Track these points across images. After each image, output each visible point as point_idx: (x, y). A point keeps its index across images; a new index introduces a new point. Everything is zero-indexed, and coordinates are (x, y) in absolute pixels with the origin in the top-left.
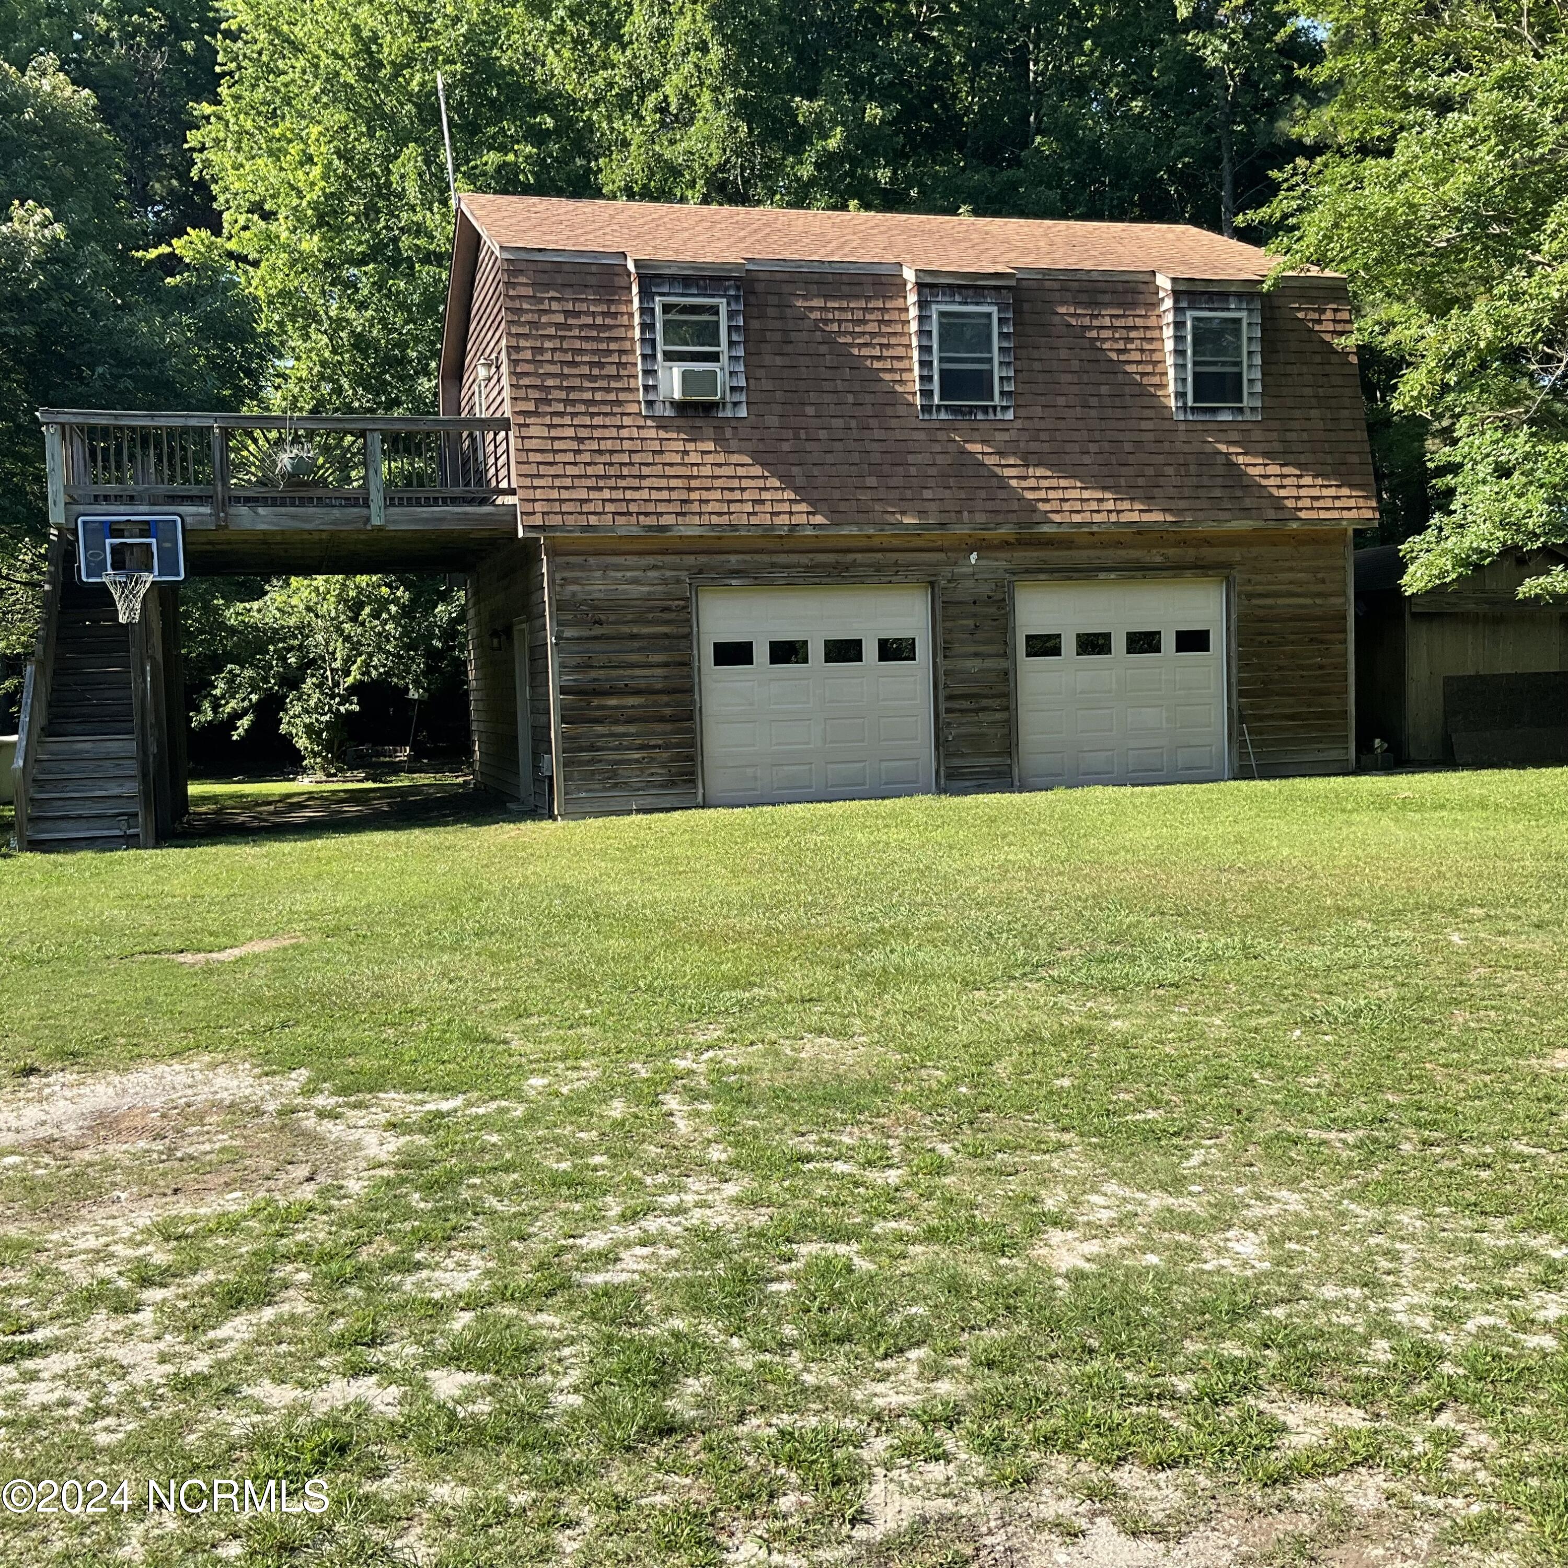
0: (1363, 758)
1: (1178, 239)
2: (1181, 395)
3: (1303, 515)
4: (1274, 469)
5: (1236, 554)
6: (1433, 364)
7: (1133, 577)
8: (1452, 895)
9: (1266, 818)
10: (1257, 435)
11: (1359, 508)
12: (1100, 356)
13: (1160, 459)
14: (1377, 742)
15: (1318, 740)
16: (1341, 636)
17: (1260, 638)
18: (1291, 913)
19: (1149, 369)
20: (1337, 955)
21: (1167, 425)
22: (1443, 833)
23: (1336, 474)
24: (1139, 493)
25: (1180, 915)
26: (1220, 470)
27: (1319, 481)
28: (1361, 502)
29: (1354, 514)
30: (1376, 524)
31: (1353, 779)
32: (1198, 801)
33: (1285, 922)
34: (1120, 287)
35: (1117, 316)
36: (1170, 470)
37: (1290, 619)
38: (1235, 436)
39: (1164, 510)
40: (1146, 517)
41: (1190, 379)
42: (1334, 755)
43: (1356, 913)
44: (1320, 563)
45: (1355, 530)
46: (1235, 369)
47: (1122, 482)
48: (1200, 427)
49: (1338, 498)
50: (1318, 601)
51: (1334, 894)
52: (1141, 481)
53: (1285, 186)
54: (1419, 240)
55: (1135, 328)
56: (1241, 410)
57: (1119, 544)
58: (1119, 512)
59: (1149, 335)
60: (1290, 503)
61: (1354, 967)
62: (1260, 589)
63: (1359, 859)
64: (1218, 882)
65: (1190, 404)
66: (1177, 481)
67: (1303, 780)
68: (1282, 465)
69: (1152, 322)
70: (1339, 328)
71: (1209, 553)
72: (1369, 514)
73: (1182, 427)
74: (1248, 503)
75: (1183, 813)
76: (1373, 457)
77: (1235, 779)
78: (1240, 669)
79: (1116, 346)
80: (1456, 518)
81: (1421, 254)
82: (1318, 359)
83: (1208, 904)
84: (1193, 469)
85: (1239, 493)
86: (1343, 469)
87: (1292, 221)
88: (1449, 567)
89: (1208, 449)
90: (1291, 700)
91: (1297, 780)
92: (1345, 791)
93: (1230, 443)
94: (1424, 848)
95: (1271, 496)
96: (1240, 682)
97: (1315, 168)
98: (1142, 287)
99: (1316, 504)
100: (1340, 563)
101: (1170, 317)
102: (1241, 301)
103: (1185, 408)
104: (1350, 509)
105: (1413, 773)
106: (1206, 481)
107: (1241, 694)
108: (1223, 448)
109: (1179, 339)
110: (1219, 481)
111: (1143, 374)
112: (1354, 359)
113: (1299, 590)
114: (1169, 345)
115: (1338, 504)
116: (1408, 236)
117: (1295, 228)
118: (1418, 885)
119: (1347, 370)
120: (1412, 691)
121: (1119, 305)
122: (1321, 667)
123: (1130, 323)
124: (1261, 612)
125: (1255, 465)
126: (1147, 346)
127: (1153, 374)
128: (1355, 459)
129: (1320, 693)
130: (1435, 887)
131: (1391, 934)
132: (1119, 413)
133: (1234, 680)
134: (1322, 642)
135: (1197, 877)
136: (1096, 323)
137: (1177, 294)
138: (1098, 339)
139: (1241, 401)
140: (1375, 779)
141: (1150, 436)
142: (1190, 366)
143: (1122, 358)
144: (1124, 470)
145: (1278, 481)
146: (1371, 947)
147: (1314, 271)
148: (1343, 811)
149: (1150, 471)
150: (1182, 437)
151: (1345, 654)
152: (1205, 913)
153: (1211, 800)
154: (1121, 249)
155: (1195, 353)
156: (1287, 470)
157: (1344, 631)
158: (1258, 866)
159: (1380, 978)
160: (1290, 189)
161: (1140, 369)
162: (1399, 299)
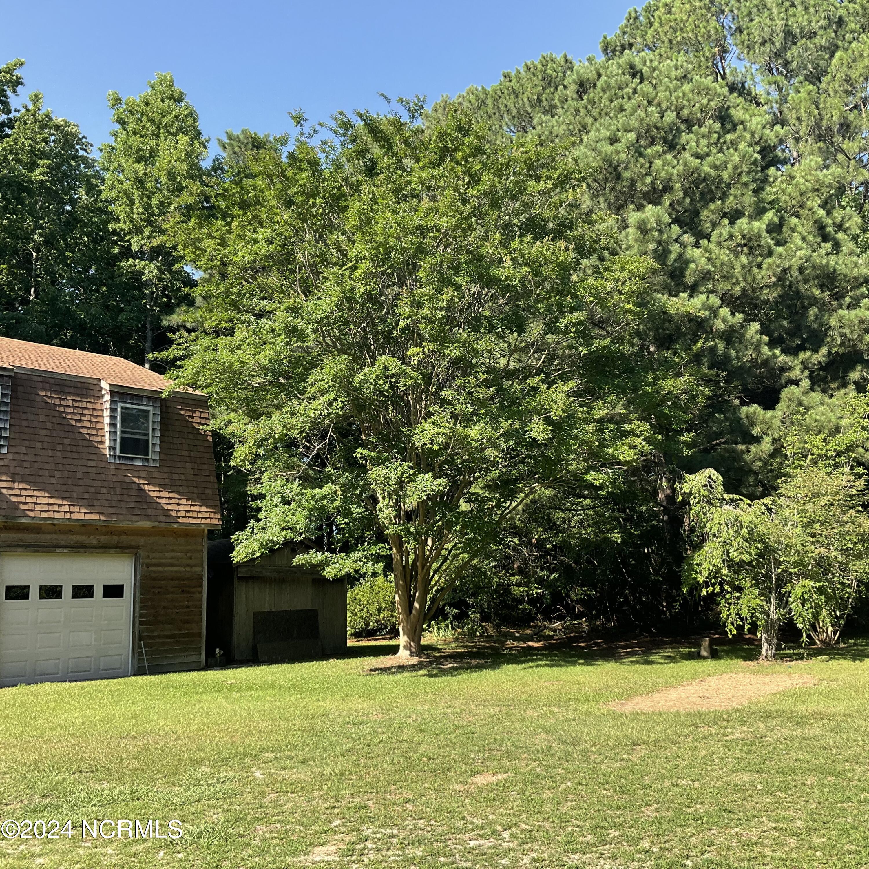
0: (209, 660)
1: (115, 364)
2: (113, 448)
3: (180, 520)
4: (165, 494)
5: (141, 541)
6: (252, 443)
7: (78, 552)
8: (256, 746)
9: (151, 700)
10: (156, 475)
11: (211, 518)
12: (64, 422)
13: (99, 484)
14: (217, 650)
15: (185, 650)
16: (200, 589)
17: (153, 590)
18: (162, 765)
19: (94, 432)
20: (189, 793)
21: (103, 465)
22: (251, 705)
23: (199, 498)
24: (85, 502)
25: (92, 772)
26: (134, 492)
27: (190, 502)
28: (212, 515)
29: (208, 521)
30: (220, 527)
31: (203, 673)
32: (111, 690)
33: (159, 771)
34: (79, 385)
35: (76, 401)
36: (104, 491)
37: (172, 579)
38: (143, 474)
39: (100, 513)
40: (88, 517)
41: (118, 440)
42: (194, 658)
43: (200, 762)
44: (189, 547)
45: (209, 530)
46: (146, 438)
47: (75, 495)
48: (123, 467)
49: (200, 512)
50: (188, 569)
51: (189, 750)
52: (86, 496)
53: (176, 342)
54: (245, 381)
55: (87, 409)
56: (147, 460)
57: (71, 532)
58: (71, 513)
59: (95, 413)
60: (173, 514)
61: (199, 801)
62: (154, 561)
63: (204, 725)
64: (119, 746)
65: (118, 454)
66: (109, 497)
67: (175, 674)
68: (169, 492)
69: (98, 406)
70: (203, 421)
71: (125, 539)
72: (216, 522)
73: (113, 466)
74: (149, 512)
75: (100, 699)
76: (219, 491)
77: (135, 675)
78: (141, 608)
79: (75, 417)
80: (262, 523)
81: (246, 389)
82: (191, 436)
83: (111, 762)
84: (118, 491)
85: (145, 506)
86: (203, 496)
87: (179, 363)
88: (257, 549)
89: (127, 480)
90: (169, 626)
91: (171, 675)
92: (199, 680)
93: (140, 478)
94: (241, 716)
95: (163, 509)
96: (141, 616)
97: (192, 338)
98: (92, 387)
99: (188, 515)
100: (199, 548)
101: (108, 405)
102: (149, 401)
103: (115, 456)
104: (206, 518)
105: (236, 668)
106: (125, 498)
107: (141, 623)
108: (136, 480)
109: (113, 417)
110: (133, 499)
111: (90, 435)
112: (210, 439)
113: (176, 562)
114: (107, 420)
115: (200, 515)
116: (240, 379)
117: (181, 367)
118: (237, 740)
119: (206, 444)
120: (237, 620)
121: (78, 395)
122: (188, 607)
123: (84, 405)
124: (154, 575)
125: (154, 491)
126: (93, 419)
127: (97, 435)
128: (209, 491)
129: (186, 622)
130: (247, 741)
131: (222, 775)
132: (75, 455)
133: (137, 615)
134: (188, 592)
135: (105, 743)
136: (63, 403)
137: (112, 393)
138: (64, 412)
139: (148, 455)
140: (216, 672)
141: (94, 470)
142: (118, 433)
143: (78, 424)
144: (76, 488)
145: (167, 501)
146: (209, 785)
147: (190, 391)
148: (197, 693)
149: (92, 490)
150: (113, 472)
151: (201, 600)
152: (108, 769)
153: (119, 690)
154: (81, 365)
155: (122, 426)
156: (172, 495)
157: (201, 586)
158: (144, 734)
159: (214, 807)
160: (179, 344)
161: (89, 431)
162: (234, 411)
